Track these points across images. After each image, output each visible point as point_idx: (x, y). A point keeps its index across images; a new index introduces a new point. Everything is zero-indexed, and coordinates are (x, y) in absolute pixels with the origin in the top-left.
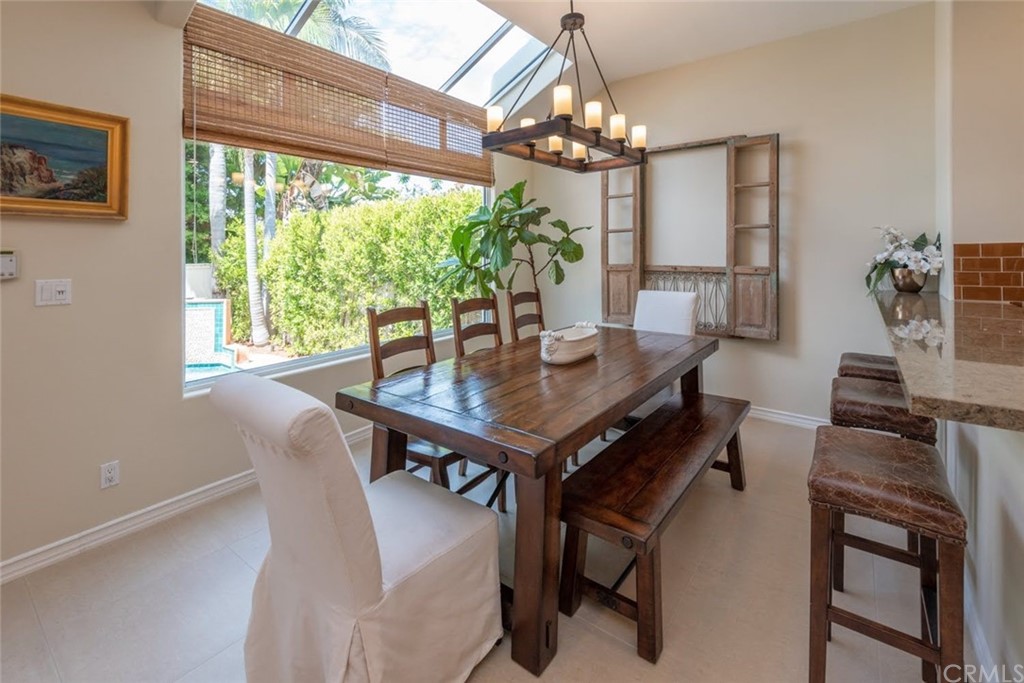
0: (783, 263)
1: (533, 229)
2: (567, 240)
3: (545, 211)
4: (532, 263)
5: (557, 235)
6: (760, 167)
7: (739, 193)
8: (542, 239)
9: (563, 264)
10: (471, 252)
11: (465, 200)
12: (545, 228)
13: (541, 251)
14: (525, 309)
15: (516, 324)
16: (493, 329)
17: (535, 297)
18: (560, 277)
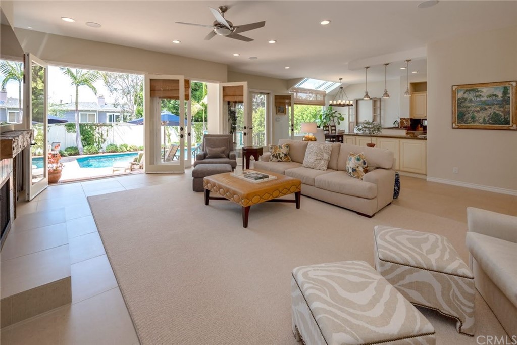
0: (382, 121)
1: (334, 115)
2: (341, 117)
3: (336, 111)
4: (334, 121)
5: (339, 116)
6: (378, 104)
7: (374, 109)
8: (336, 116)
9: (340, 121)
10: (322, 119)
11: (322, 109)
12: (336, 114)
13: (336, 119)
14: (333, 128)
15: (332, 130)
16: (328, 130)
17: (335, 126)
18: (339, 124)
